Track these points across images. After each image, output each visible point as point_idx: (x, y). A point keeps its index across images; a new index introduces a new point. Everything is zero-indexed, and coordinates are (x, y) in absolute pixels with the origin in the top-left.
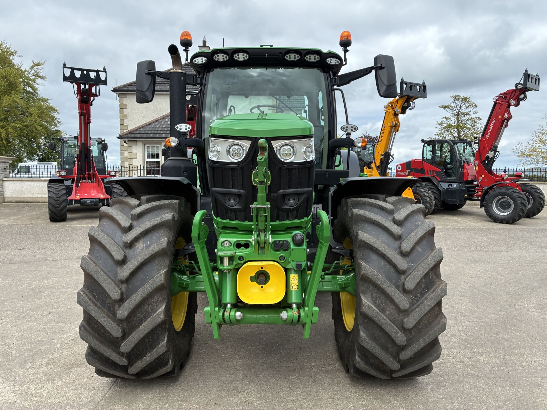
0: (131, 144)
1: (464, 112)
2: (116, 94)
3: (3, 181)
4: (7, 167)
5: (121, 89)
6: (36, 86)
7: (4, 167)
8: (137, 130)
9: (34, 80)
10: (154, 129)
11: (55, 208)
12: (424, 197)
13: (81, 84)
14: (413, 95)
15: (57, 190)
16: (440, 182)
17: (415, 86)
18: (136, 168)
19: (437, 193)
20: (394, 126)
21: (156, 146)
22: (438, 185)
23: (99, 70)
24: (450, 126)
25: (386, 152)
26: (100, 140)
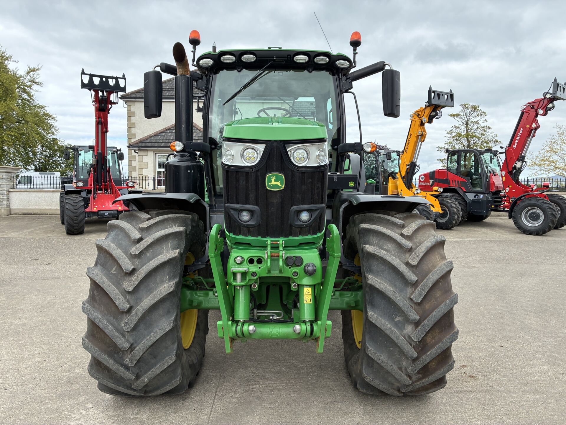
0: (141, 153)
1: (473, 121)
2: (123, 101)
3: (9, 192)
4: (13, 177)
5: (129, 96)
6: (32, 93)
7: (9, 178)
8: (147, 139)
9: (30, 86)
10: (165, 138)
11: (73, 220)
12: (451, 209)
13: (99, 92)
14: (440, 104)
15: (75, 201)
16: (466, 192)
17: (443, 94)
18: (147, 179)
19: (464, 204)
20: (421, 136)
22: (464, 196)
23: (118, 77)
24: (459, 135)
25: (412, 162)
26: (115, 150)
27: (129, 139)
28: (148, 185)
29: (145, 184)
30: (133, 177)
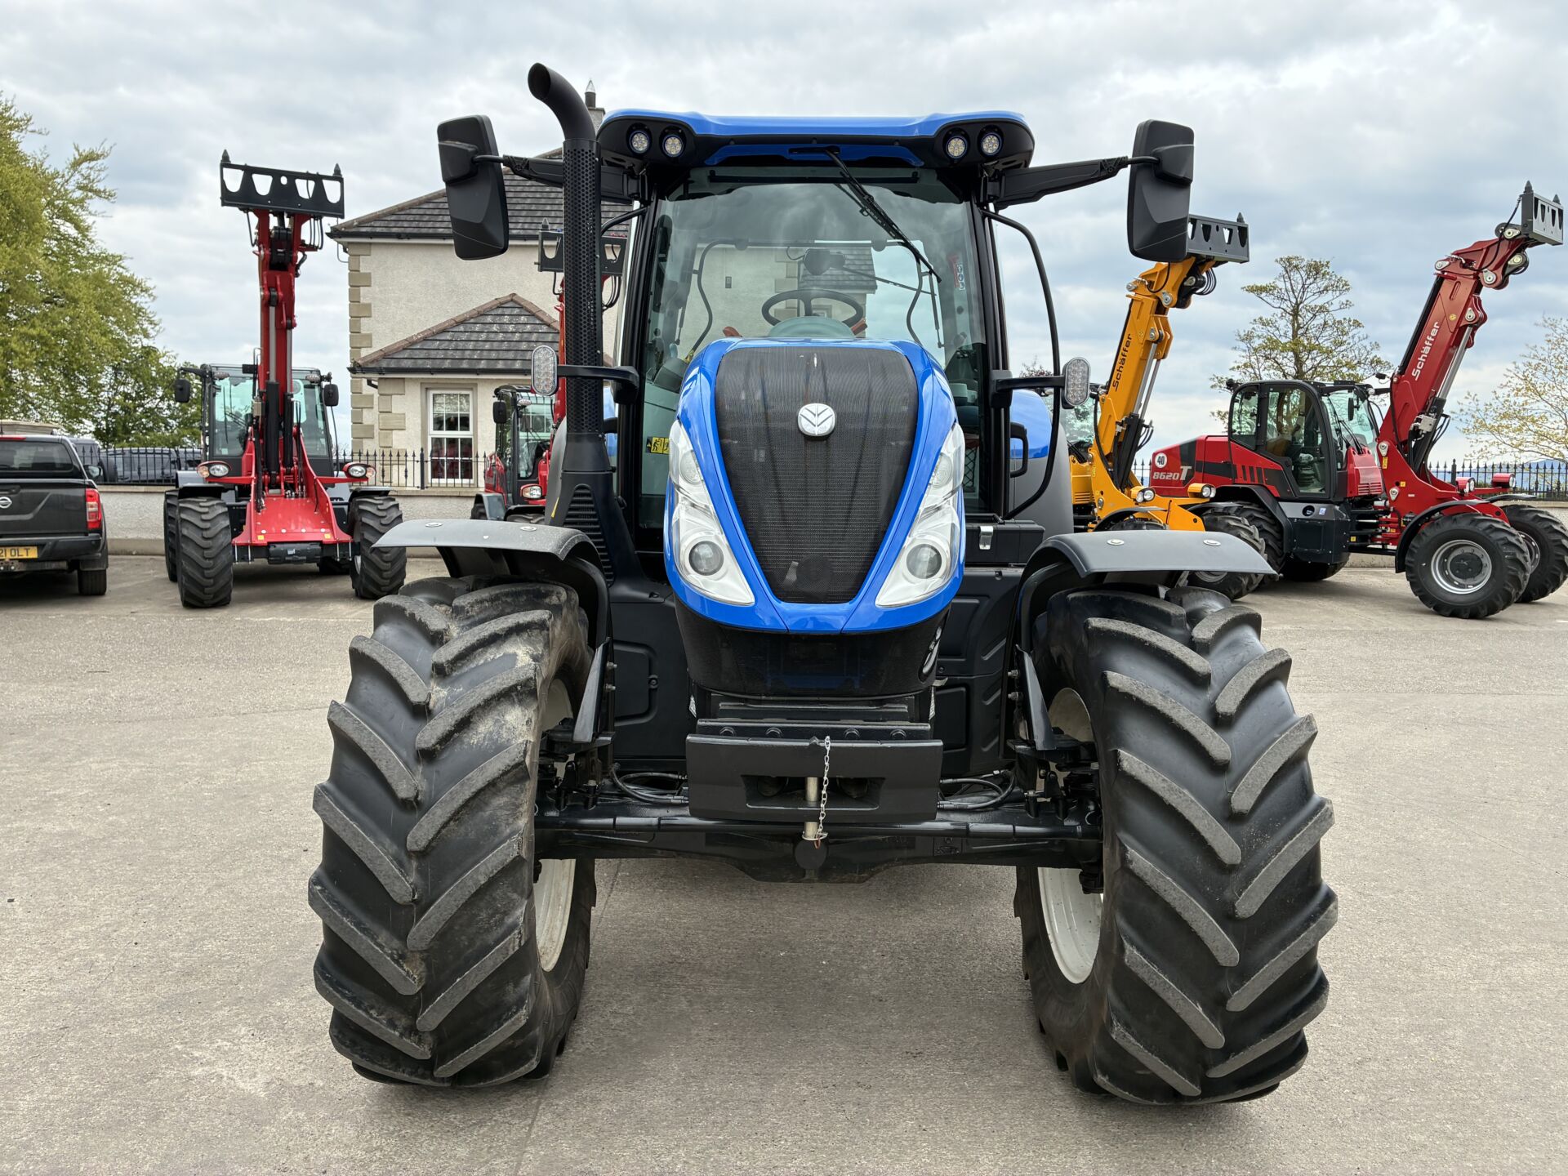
0: (389, 388)
1: (1313, 304)
2: (339, 243)
5: (354, 230)
6: (89, 220)
8: (405, 349)
9: (80, 202)
10: (453, 345)
11: (200, 568)
13: (271, 216)
14: (1211, 253)
15: (204, 517)
16: (1279, 499)
17: (1218, 228)
18: (402, 458)
19: (1272, 532)
20: (1156, 342)
21: (461, 395)
22: (1275, 509)
23: (321, 173)
24: (1272, 344)
25: (1131, 415)
26: (315, 376)
27: (355, 348)
28: (406, 476)
29: (397, 474)
30: (365, 453)
